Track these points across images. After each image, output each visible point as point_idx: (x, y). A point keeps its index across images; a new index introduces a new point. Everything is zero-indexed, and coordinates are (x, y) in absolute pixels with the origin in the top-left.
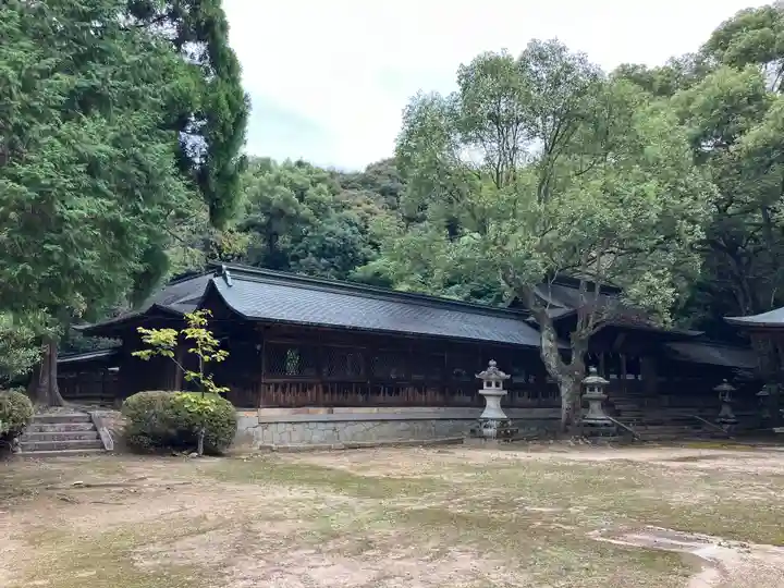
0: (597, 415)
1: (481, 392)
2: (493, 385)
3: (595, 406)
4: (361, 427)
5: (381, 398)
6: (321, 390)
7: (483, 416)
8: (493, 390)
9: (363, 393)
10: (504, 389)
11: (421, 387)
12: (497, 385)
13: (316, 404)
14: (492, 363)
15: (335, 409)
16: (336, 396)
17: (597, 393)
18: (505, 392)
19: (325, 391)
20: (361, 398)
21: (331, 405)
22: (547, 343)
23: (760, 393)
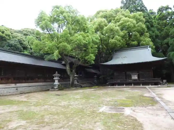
0: (76, 82)
1: (54, 79)
2: (57, 77)
3: (76, 81)
4: (24, 88)
5: (29, 81)
6: (13, 79)
7: (54, 84)
8: (57, 78)
9: (24, 80)
10: (59, 78)
11: (39, 78)
12: (58, 77)
13: (12, 83)
14: (57, 72)
15: (17, 84)
16: (17, 81)
17: (76, 78)
18: (59, 79)
19: (14, 80)
20: (24, 81)
21: (16, 83)
22: (68, 68)
23: (100, 77)
